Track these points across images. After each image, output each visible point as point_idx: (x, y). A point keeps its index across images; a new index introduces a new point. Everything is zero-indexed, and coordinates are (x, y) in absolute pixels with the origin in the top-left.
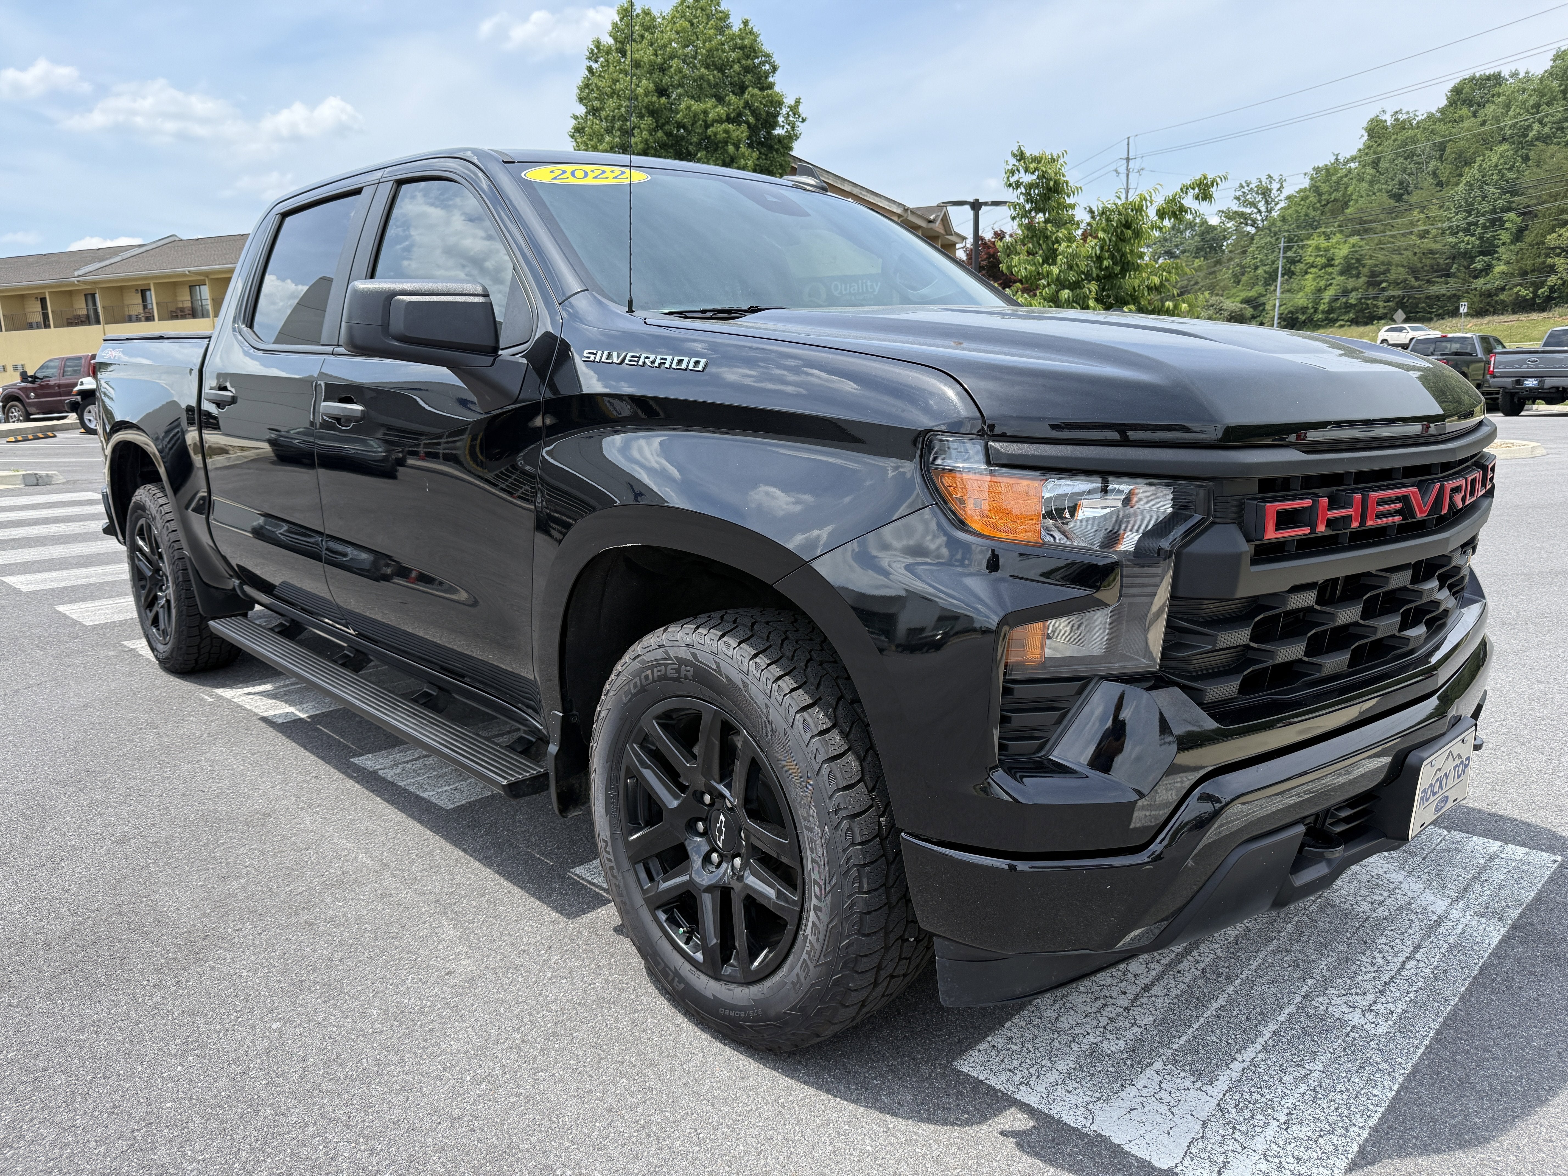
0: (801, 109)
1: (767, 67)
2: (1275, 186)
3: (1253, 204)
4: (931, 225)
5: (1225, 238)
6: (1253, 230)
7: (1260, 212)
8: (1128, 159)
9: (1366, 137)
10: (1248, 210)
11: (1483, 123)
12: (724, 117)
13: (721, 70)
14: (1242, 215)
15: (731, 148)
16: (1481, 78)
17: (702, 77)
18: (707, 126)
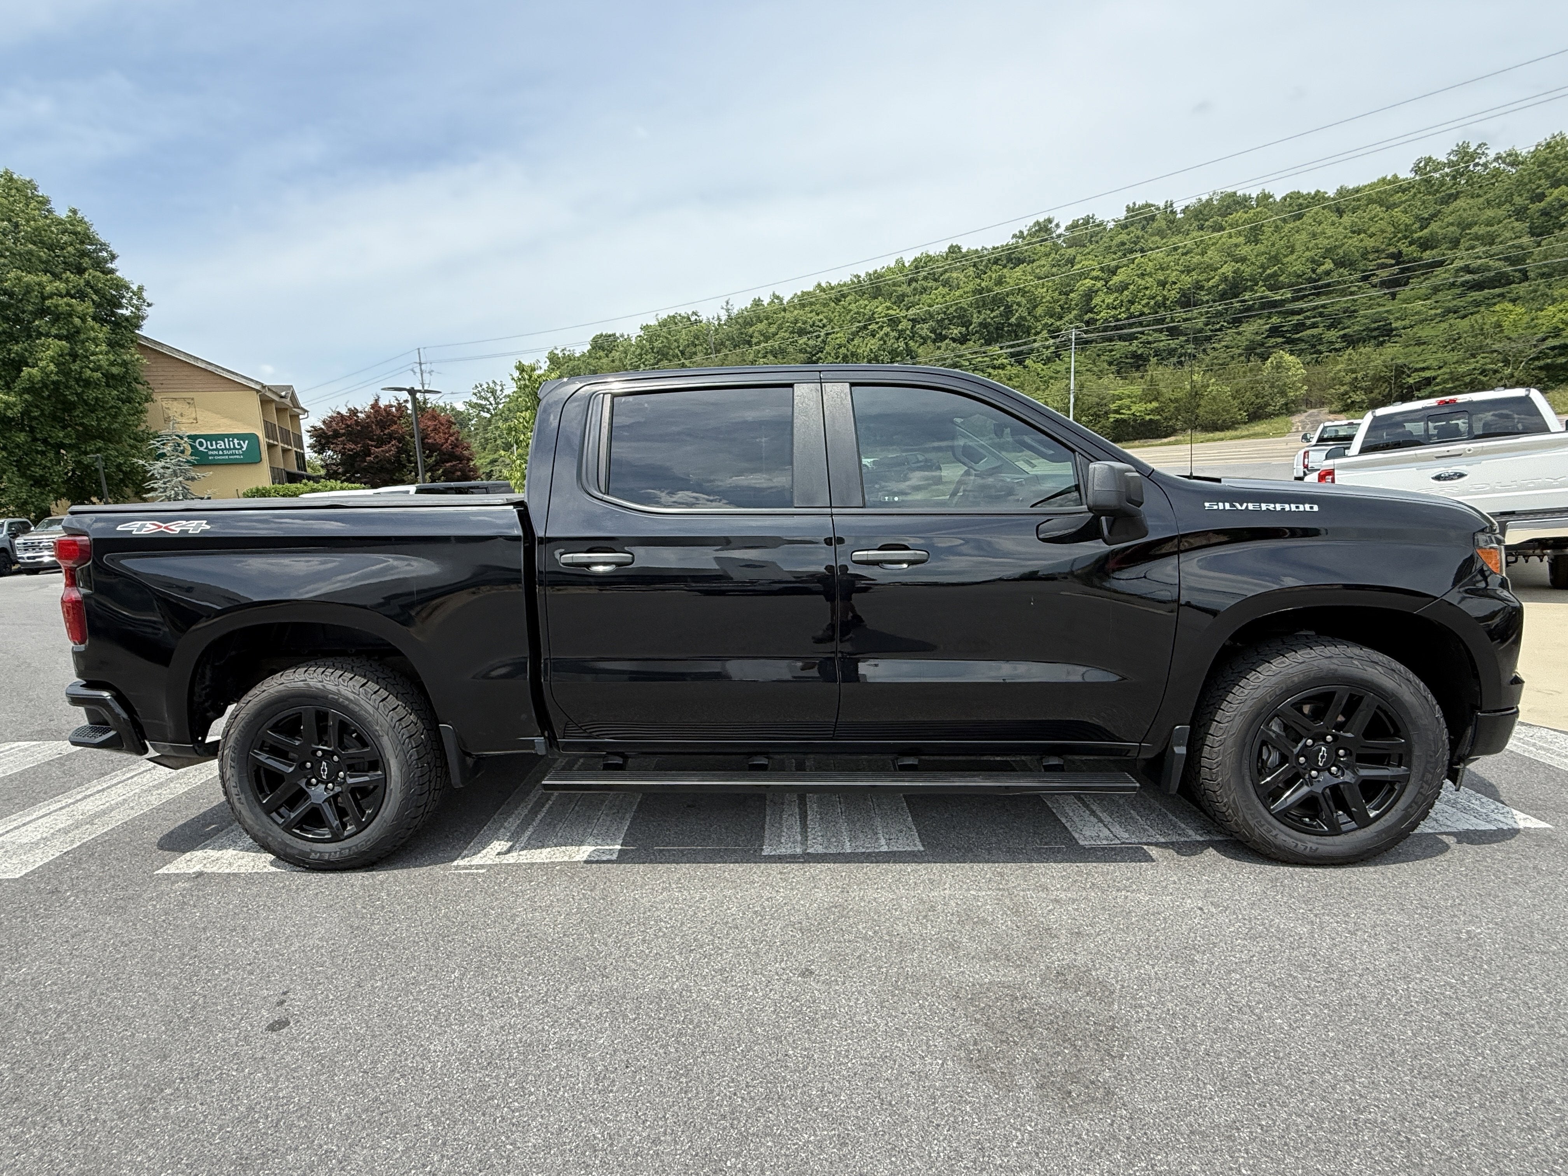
0: (145, 295)
1: (105, 254)
2: (499, 388)
3: (486, 399)
4: (283, 400)
5: (470, 420)
6: (488, 416)
7: (491, 404)
8: (420, 364)
9: (548, 363)
10: (483, 402)
11: (613, 361)
12: (64, 292)
13: (51, 248)
14: (480, 405)
15: (77, 321)
16: (606, 336)
17: (30, 252)
18: (44, 298)
